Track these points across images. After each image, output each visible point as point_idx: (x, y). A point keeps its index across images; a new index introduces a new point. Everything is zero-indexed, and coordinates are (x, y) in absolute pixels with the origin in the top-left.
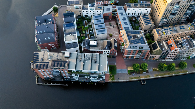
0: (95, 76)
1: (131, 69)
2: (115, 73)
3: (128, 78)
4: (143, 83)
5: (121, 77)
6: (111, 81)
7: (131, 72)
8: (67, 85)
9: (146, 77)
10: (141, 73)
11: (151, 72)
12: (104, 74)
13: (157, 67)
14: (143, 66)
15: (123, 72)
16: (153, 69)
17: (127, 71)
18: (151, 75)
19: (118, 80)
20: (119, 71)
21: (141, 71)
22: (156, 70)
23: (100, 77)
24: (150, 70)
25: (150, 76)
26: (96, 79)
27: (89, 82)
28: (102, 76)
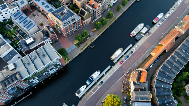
0: (52, 67)
1: (77, 42)
2: (67, 54)
3: (79, 50)
4: (92, 47)
5: (74, 54)
6: (67, 62)
7: (78, 45)
8: (31, 93)
9: (92, 41)
10: (86, 40)
11: (92, 35)
12: (58, 61)
13: (94, 28)
14: (83, 34)
15: (73, 49)
16: (93, 32)
17: (75, 46)
18: (94, 37)
19: (72, 58)
20: (69, 50)
21: (85, 39)
22: (95, 31)
23: (56, 65)
24: (91, 34)
25: (94, 39)
26: (54, 69)
27: (50, 77)
28: (58, 64)
